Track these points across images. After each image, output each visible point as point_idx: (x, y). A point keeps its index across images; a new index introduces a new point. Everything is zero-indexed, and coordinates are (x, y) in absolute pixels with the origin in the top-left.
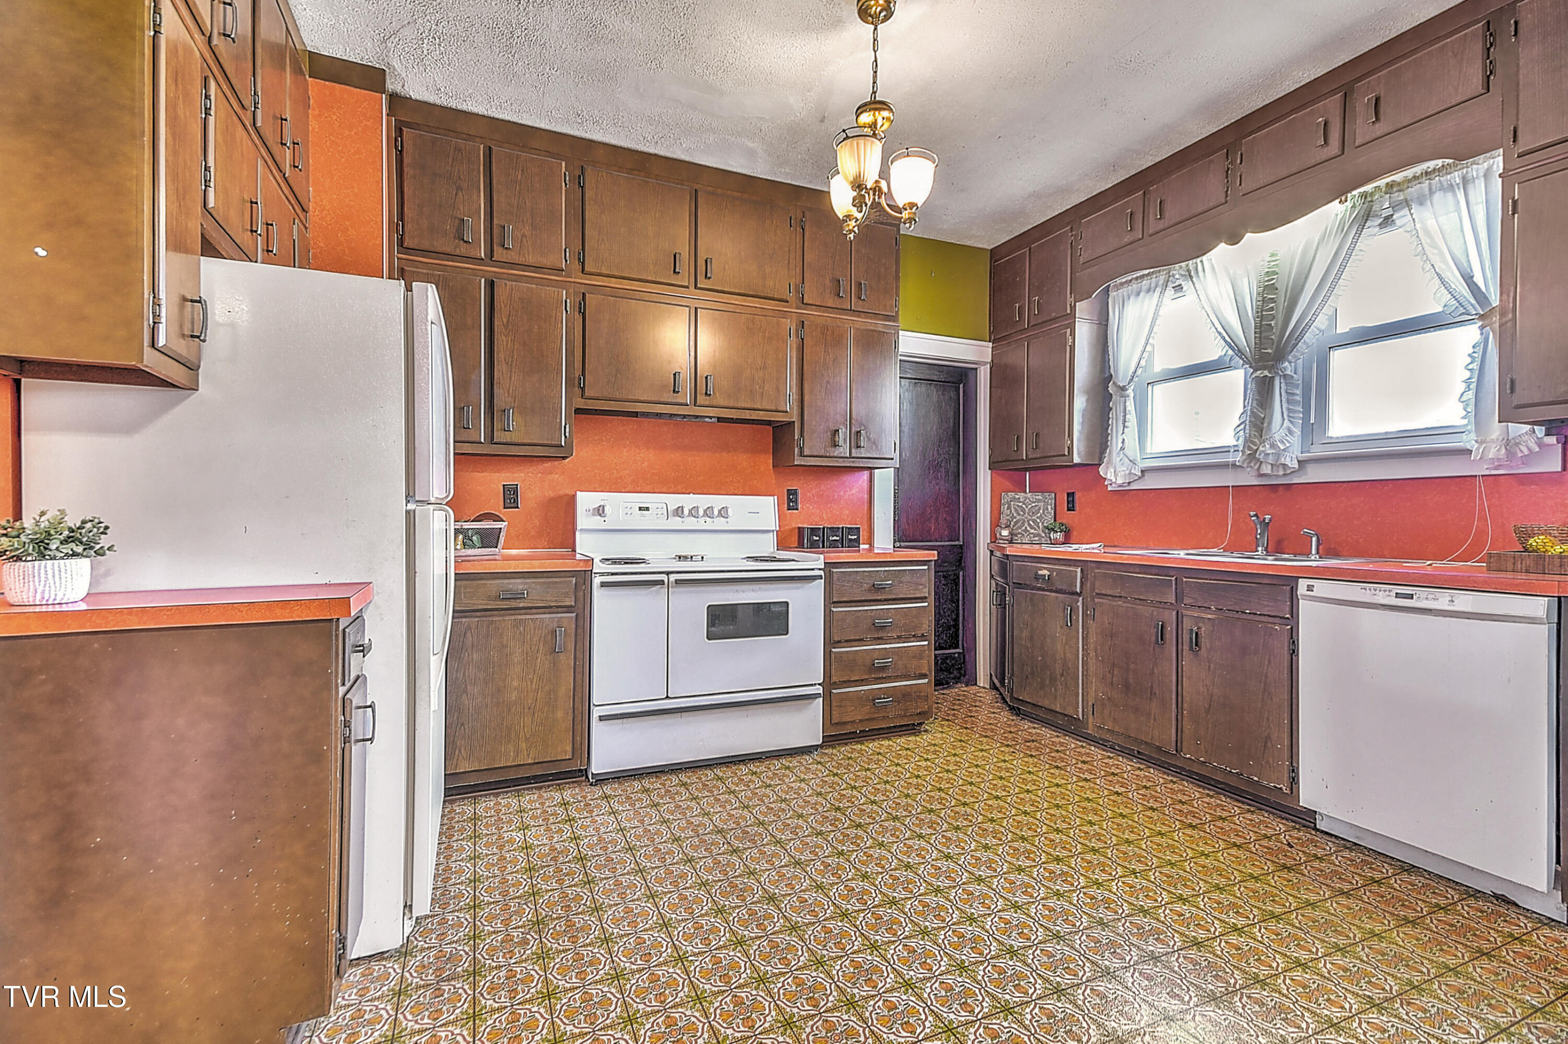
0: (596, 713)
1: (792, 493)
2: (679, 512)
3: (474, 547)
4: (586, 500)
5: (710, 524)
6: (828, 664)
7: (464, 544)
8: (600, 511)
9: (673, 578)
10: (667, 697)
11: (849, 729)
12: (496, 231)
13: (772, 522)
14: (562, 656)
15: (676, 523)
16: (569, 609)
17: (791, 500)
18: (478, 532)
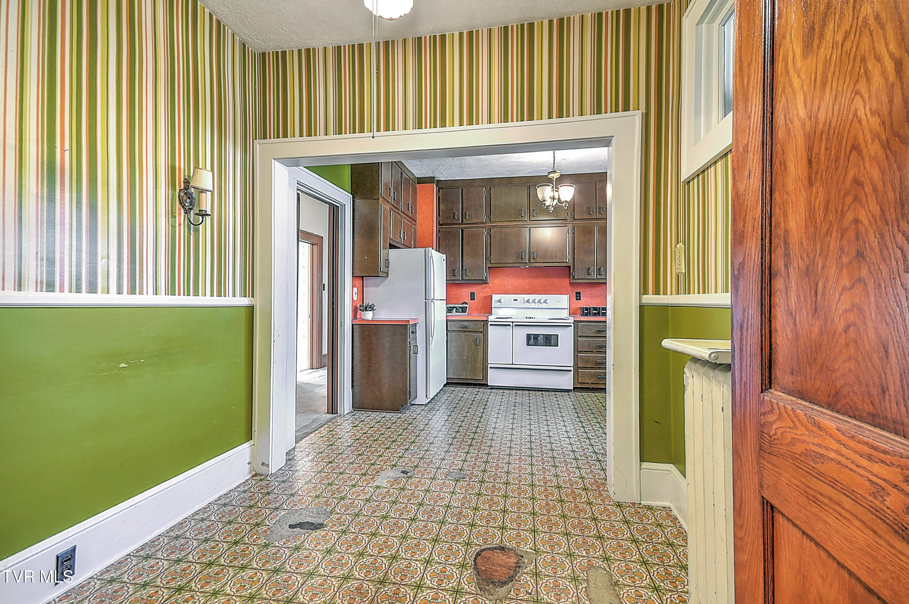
0: (489, 366)
1: (579, 293)
2: (528, 301)
3: (459, 312)
4: (495, 297)
5: (540, 306)
6: (576, 359)
7: (456, 312)
8: (499, 301)
9: (514, 324)
10: (512, 364)
11: (586, 386)
12: (464, 214)
13: (566, 305)
14: (479, 347)
15: (527, 306)
16: (481, 332)
17: (578, 296)
18: (460, 307)
